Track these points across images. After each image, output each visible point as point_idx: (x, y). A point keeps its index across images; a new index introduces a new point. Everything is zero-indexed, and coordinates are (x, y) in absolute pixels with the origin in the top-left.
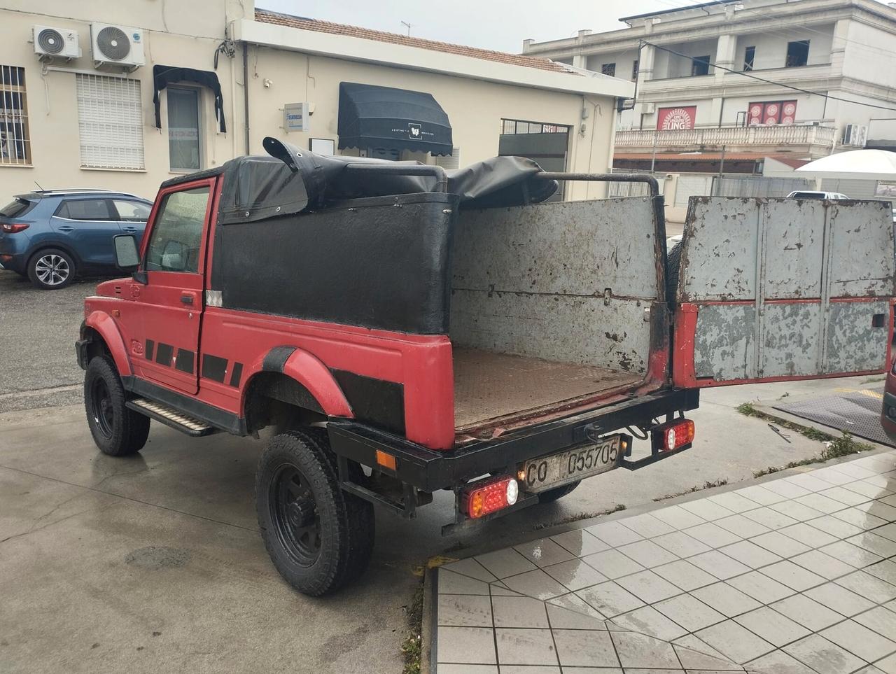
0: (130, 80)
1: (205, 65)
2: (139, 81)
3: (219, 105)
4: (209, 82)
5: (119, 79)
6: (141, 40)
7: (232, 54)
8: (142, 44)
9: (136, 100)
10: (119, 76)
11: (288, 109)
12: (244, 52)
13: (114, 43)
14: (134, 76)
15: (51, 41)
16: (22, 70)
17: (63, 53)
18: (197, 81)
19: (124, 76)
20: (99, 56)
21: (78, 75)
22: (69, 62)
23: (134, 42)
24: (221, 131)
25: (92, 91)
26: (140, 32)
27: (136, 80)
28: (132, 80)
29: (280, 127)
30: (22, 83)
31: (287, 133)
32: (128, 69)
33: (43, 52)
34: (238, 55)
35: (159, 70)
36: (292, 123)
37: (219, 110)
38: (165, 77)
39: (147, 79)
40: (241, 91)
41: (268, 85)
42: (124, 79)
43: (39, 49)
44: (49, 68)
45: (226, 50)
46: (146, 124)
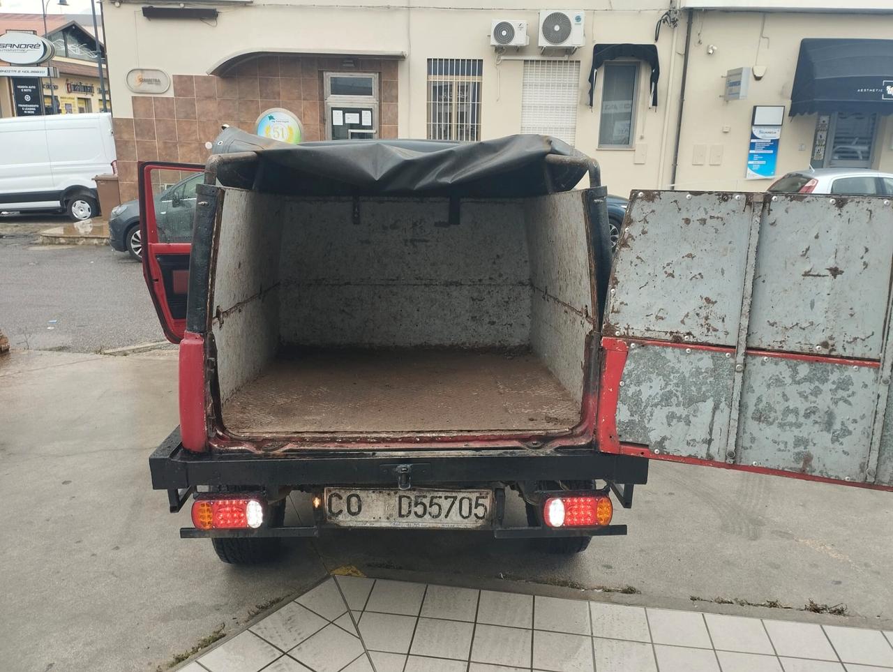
0: (571, 61)
1: (645, 39)
2: (579, 62)
3: (655, 78)
4: (647, 56)
5: (561, 61)
6: (582, 21)
7: (674, 22)
8: (582, 25)
9: (574, 80)
10: (561, 59)
11: (730, 76)
12: (689, 20)
13: (557, 28)
14: (574, 58)
15: (504, 33)
16: (481, 61)
17: (512, 43)
18: (633, 56)
19: (566, 58)
20: (543, 42)
21: (526, 61)
22: (519, 50)
23: (576, 24)
24: (653, 105)
25: (537, 76)
26: (582, 14)
27: (577, 62)
28: (573, 61)
29: (720, 96)
30: (480, 73)
31: (727, 101)
32: (570, 51)
33: (496, 44)
34: (682, 24)
35: (598, 48)
36: (731, 90)
37: (653, 84)
38: (604, 55)
39: (587, 58)
40: (681, 61)
41: (711, 52)
42: (565, 62)
43: (494, 42)
44: (502, 58)
45: (668, 19)
46: (580, 103)
